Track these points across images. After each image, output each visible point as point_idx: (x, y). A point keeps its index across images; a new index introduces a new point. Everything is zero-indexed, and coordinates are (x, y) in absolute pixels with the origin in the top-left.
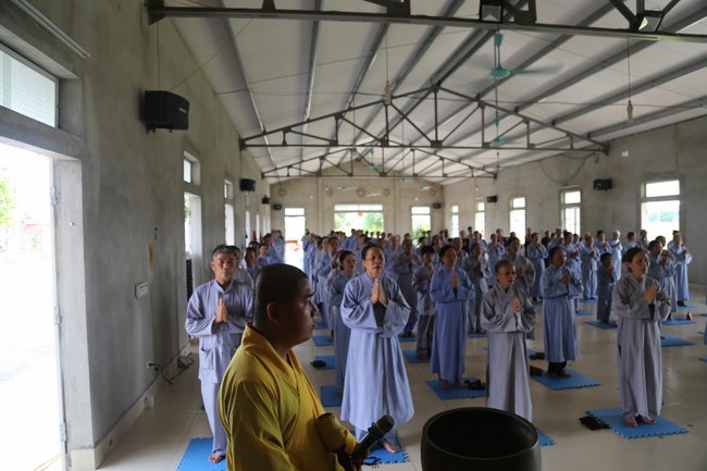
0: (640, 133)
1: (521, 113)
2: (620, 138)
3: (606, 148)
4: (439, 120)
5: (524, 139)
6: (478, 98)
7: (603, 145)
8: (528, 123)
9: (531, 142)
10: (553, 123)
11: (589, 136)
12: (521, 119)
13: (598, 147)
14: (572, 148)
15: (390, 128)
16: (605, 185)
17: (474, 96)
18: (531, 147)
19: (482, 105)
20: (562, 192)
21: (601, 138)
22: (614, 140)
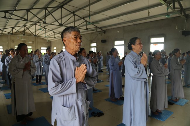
0: (114, 28)
1: (85, 19)
2: (108, 29)
3: (105, 32)
4: (62, 17)
5: (85, 27)
6: (73, 13)
7: (104, 31)
8: (86, 22)
9: (87, 28)
10: (93, 23)
11: (101, 28)
12: (85, 21)
13: (102, 31)
14: (97, 31)
15: (46, 15)
16: (104, 41)
17: (72, 12)
18: (87, 29)
19: (75, 15)
20: (91, 43)
21: (104, 29)
22: (106, 30)
